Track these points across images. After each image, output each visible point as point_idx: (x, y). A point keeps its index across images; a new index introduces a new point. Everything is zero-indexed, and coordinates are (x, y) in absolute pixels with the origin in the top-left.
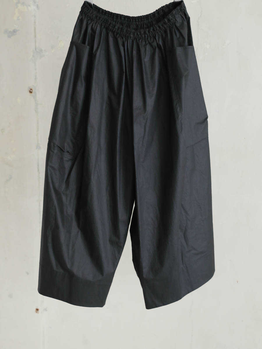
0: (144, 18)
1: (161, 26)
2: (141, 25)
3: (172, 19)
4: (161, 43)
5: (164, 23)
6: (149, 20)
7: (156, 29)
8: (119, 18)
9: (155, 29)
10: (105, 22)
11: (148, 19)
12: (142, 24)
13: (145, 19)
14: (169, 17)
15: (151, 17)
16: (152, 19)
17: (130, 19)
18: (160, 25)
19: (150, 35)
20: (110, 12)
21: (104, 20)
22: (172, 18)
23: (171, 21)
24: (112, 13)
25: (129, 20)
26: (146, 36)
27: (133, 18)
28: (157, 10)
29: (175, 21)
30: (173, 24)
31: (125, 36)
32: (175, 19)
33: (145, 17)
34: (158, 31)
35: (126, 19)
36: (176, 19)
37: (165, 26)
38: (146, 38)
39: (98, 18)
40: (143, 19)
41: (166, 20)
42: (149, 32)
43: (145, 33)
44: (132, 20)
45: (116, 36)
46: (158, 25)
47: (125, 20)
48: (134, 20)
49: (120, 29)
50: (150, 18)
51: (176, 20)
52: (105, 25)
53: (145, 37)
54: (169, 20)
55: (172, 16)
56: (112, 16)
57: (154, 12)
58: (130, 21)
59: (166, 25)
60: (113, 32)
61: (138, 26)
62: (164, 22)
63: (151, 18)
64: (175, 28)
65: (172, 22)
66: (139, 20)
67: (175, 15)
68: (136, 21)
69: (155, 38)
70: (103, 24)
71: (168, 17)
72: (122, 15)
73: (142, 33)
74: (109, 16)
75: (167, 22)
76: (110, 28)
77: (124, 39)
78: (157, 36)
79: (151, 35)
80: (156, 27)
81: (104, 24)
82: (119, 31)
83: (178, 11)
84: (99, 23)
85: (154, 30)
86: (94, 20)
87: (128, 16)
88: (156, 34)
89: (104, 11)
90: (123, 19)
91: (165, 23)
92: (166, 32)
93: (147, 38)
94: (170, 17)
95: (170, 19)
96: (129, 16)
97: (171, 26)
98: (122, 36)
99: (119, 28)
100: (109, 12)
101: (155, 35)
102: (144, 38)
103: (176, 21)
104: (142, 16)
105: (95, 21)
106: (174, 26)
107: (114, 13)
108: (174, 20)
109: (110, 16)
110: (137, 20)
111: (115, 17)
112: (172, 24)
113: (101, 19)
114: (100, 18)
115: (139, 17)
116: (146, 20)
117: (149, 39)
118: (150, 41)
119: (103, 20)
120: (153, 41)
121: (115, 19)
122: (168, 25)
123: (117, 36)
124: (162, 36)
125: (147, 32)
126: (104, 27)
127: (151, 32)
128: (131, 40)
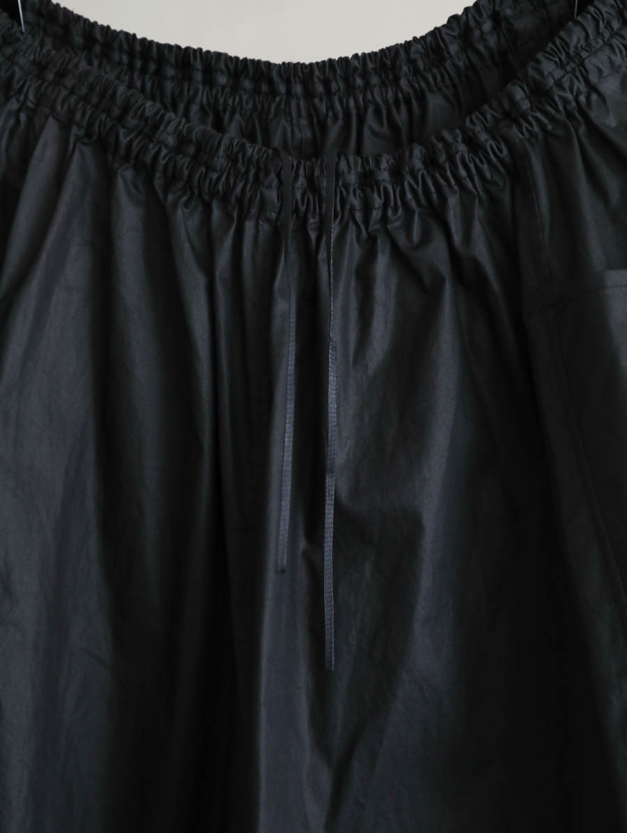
0: (365, 75)
1: (483, 137)
2: (347, 115)
3: (559, 84)
4: (481, 251)
5: (507, 115)
6: (403, 83)
7: (451, 159)
8: (198, 76)
9: (442, 158)
10: (95, 99)
11: (396, 80)
12: (354, 112)
13: (375, 80)
14: (541, 72)
15: (412, 62)
16: (425, 79)
17: (270, 81)
18: (478, 128)
19: (403, 194)
20: (139, 36)
21: (91, 88)
22: (558, 74)
23: (557, 93)
24: (146, 44)
25: (265, 88)
26: (378, 201)
27: (291, 71)
28: (454, 19)
29: (582, 99)
30: (569, 115)
31: (225, 200)
32: (587, 82)
33: (370, 65)
34: (463, 173)
35: (247, 84)
36: (593, 78)
37: (514, 133)
38: (376, 214)
39: (50, 76)
40: (359, 81)
41: (519, 94)
42: (396, 173)
43: (368, 180)
44: (282, 88)
45: (166, 195)
46: (463, 130)
47: (235, 87)
48: (298, 89)
49: (191, 149)
50: (405, 68)
51: (592, 88)
52: (90, 125)
53: (367, 208)
54: (539, 93)
55: (561, 66)
56: (152, 67)
57: (436, 32)
58: (273, 92)
59: (520, 127)
60: (145, 171)
61: (323, 127)
62: (506, 106)
63: (416, 72)
64: (585, 141)
65: (565, 101)
66: (334, 86)
67: (584, 54)
68: (309, 94)
69: (437, 214)
70: (78, 116)
71: (531, 72)
72: (219, 55)
73: (352, 178)
74: (131, 66)
75: (525, 105)
76: (124, 140)
77: (216, 213)
78: (453, 201)
79: (409, 196)
80: (447, 146)
81: (84, 113)
82: (184, 161)
83: (608, 25)
84: (53, 108)
85: (431, 162)
86: (20, 91)
87: (257, 64)
88: (446, 190)
89: (98, 36)
90: (222, 79)
91: (512, 115)
92: (517, 173)
93: (384, 219)
94: (548, 66)
95: (551, 82)
96: (264, 59)
97: (560, 132)
98: (206, 198)
99: (182, 141)
100: (130, 38)
101: (443, 199)
102: (358, 216)
103: (594, 97)
104: (356, 56)
105: (31, 97)
106: (582, 130)
107: (162, 41)
108: (580, 85)
109: (138, 64)
110: (320, 88)
111: (170, 72)
112: (562, 117)
113: (69, 81)
114: (61, 74)
115: (328, 66)
116: (383, 83)
117: (395, 224)
118: (402, 240)
119: (84, 90)
120: (426, 237)
121: (169, 86)
122: (536, 128)
123: (170, 197)
124: (493, 201)
125: (384, 176)
126: (88, 134)
127: (413, 174)
128: (265, 227)
